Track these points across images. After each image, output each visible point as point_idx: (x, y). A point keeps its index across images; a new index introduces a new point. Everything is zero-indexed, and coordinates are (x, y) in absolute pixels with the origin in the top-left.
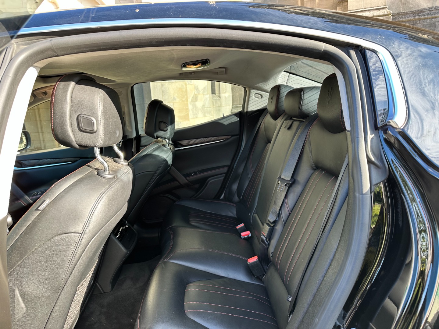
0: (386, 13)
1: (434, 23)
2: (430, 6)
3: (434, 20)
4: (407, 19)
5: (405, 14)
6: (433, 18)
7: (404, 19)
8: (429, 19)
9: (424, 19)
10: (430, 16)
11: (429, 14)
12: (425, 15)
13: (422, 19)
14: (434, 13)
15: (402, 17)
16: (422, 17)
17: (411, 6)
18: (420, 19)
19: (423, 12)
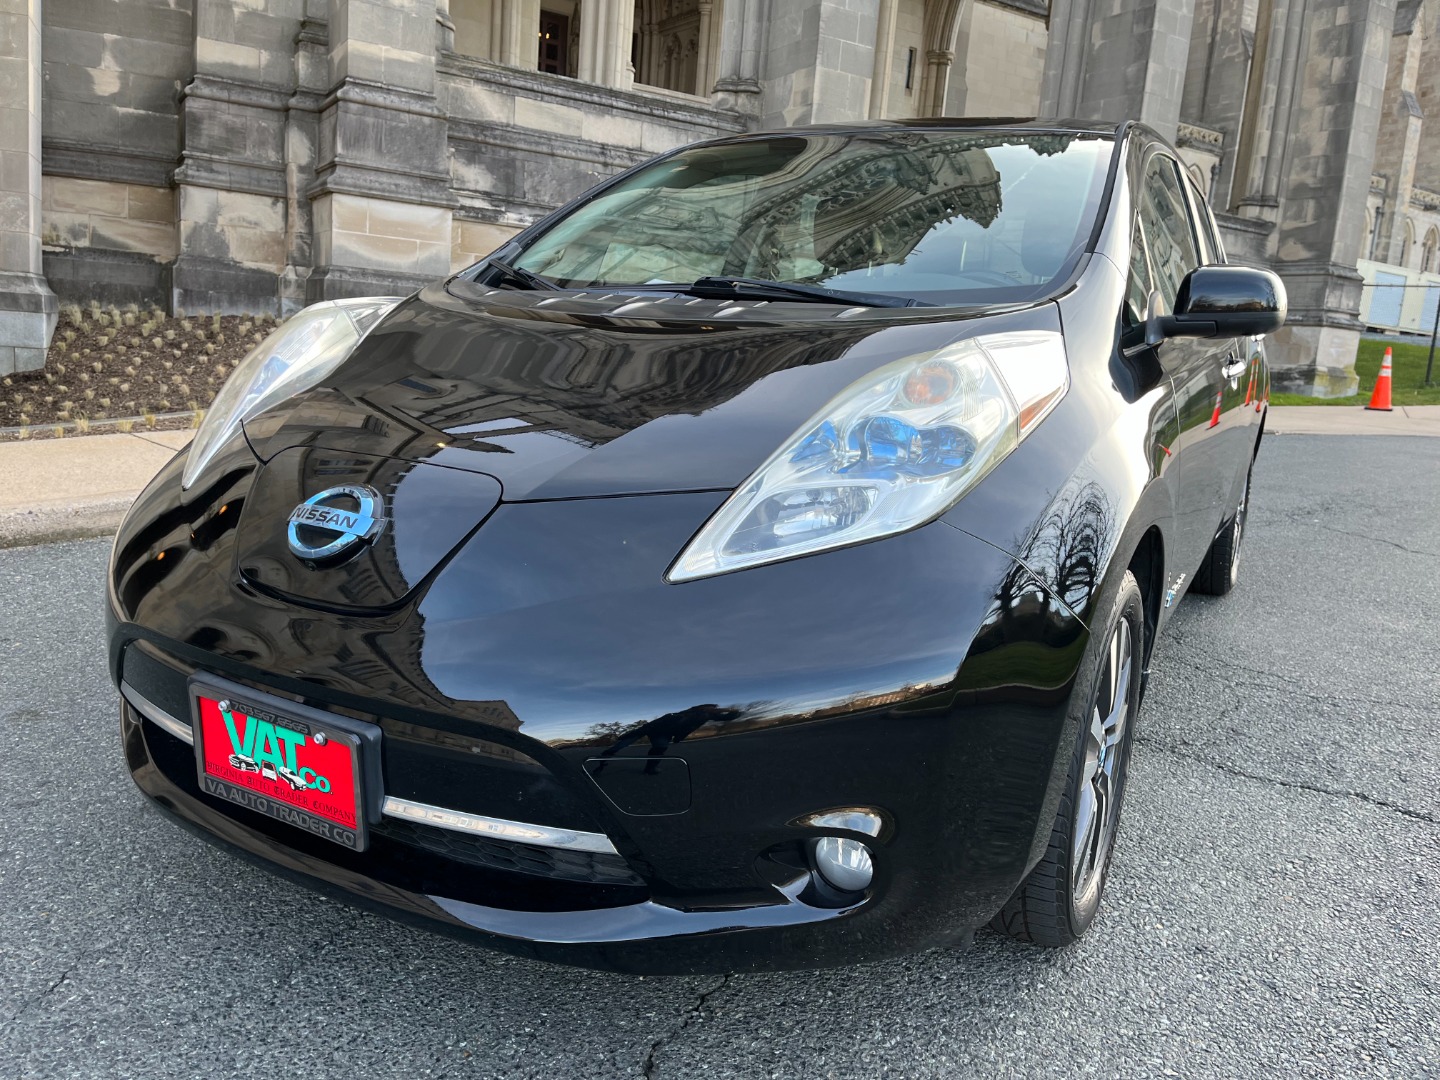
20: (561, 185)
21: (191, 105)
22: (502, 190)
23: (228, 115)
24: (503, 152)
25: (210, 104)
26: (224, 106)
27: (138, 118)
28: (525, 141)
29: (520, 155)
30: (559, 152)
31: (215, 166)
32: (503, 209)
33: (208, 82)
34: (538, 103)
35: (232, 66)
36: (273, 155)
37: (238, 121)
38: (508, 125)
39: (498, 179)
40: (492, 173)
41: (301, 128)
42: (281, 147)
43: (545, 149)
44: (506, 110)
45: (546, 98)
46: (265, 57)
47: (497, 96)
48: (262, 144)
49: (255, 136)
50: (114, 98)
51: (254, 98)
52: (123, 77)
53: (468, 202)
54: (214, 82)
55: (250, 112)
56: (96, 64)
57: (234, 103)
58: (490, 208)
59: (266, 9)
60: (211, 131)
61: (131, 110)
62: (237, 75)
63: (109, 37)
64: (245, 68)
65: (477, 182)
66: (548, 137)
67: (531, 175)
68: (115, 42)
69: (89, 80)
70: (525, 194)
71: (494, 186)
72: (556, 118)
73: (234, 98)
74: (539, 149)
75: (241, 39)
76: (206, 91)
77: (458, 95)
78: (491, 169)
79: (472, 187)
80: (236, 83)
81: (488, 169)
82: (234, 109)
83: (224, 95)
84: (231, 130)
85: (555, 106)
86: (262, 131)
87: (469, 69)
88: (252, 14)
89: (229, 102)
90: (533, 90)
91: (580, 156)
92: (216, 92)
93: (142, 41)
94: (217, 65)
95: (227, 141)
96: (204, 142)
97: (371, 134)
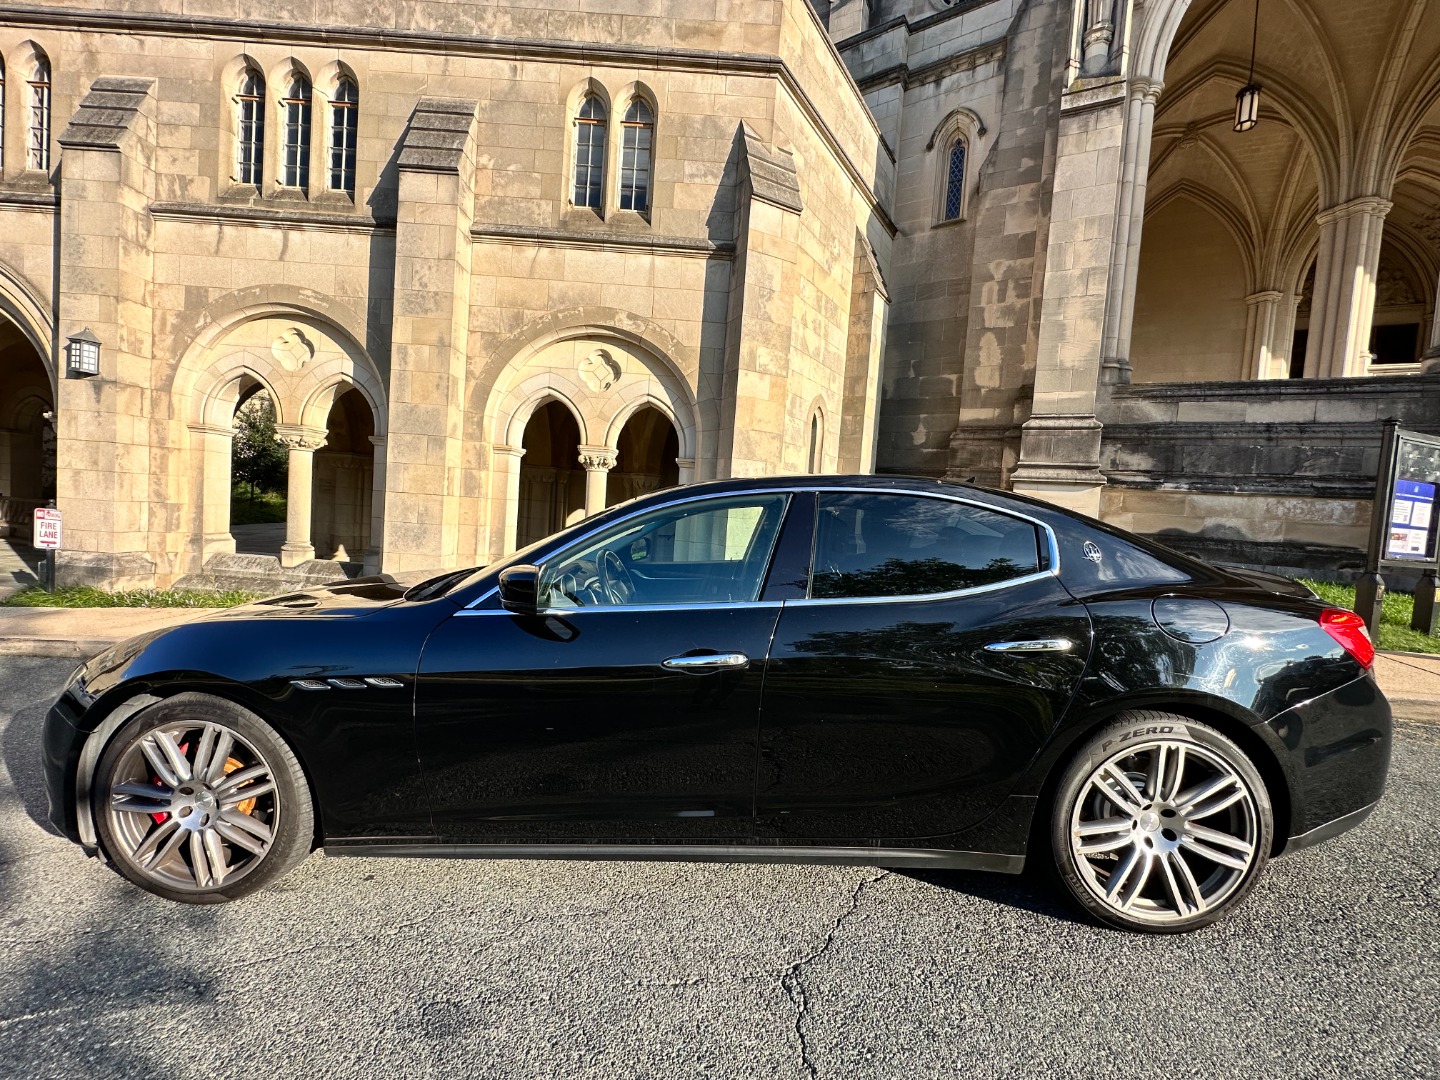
0: (1092, 425)
1: (1173, 446)
2: (1168, 420)
3: (1172, 442)
4: (1127, 435)
5: (1124, 428)
6: (1171, 439)
7: (1123, 435)
8: (1164, 439)
9: (1157, 439)
10: (1166, 436)
11: (1164, 433)
12: (1157, 433)
13: (1154, 438)
14: (1174, 432)
15: (1120, 432)
16: (1154, 436)
17: (1136, 417)
18: (1149, 439)
19: (1156, 428)
20: (1219, 459)
21: (954, 444)
22: (1162, 467)
23: (972, 446)
24: (1163, 442)
25: (962, 442)
26: (970, 442)
27: (933, 453)
28: (1186, 432)
29: (1179, 442)
30: (1218, 435)
31: (963, 474)
32: (1162, 481)
33: (963, 431)
34: (1201, 403)
35: (978, 420)
36: (996, 464)
37: (977, 449)
38: (1171, 423)
39: (1159, 461)
40: (1153, 457)
41: (1010, 447)
42: (1000, 459)
43: (1204, 435)
44: (1170, 413)
45: (1209, 399)
46: (997, 412)
47: (1162, 406)
48: (990, 459)
49: (985, 455)
50: (923, 446)
51: (988, 435)
52: (927, 435)
53: (1131, 479)
54: (968, 430)
55: (984, 443)
56: (915, 429)
57: (976, 439)
58: (1149, 480)
59: (1000, 386)
60: (962, 456)
61: (930, 450)
62: (981, 424)
63: (922, 416)
64: (985, 420)
65: (1139, 465)
66: (1209, 427)
67: (1190, 454)
68: (925, 418)
69: (912, 438)
70: (1183, 468)
71: (1154, 466)
72: (1218, 411)
73: (976, 436)
74: (1199, 435)
75: (984, 405)
76: (961, 436)
77: (1129, 409)
78: (1151, 455)
79: (1135, 468)
80: (979, 429)
81: (1149, 455)
82: (976, 443)
83: (971, 436)
84: (973, 454)
85: (1217, 403)
86: (990, 451)
87: (1139, 392)
88: (992, 390)
89: (973, 439)
90: (1196, 396)
91: (1240, 435)
92: (967, 436)
93: (937, 415)
94: (970, 421)
95: (971, 460)
96: (958, 462)
97: (1044, 445)
